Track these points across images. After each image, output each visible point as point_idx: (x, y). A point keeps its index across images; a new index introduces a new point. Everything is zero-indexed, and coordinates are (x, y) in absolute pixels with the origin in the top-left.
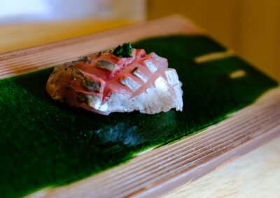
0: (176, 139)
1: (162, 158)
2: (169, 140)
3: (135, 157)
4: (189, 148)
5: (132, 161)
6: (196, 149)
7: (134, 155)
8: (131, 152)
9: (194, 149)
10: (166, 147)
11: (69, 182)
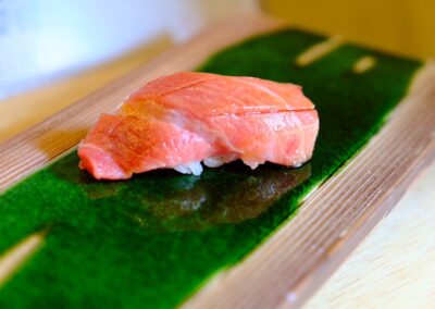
0: (340, 166)
1: (337, 195)
2: (331, 171)
3: (303, 203)
4: (362, 173)
5: (302, 210)
6: (373, 172)
7: (300, 201)
8: (294, 199)
9: (369, 172)
10: (333, 179)
11: (241, 258)
